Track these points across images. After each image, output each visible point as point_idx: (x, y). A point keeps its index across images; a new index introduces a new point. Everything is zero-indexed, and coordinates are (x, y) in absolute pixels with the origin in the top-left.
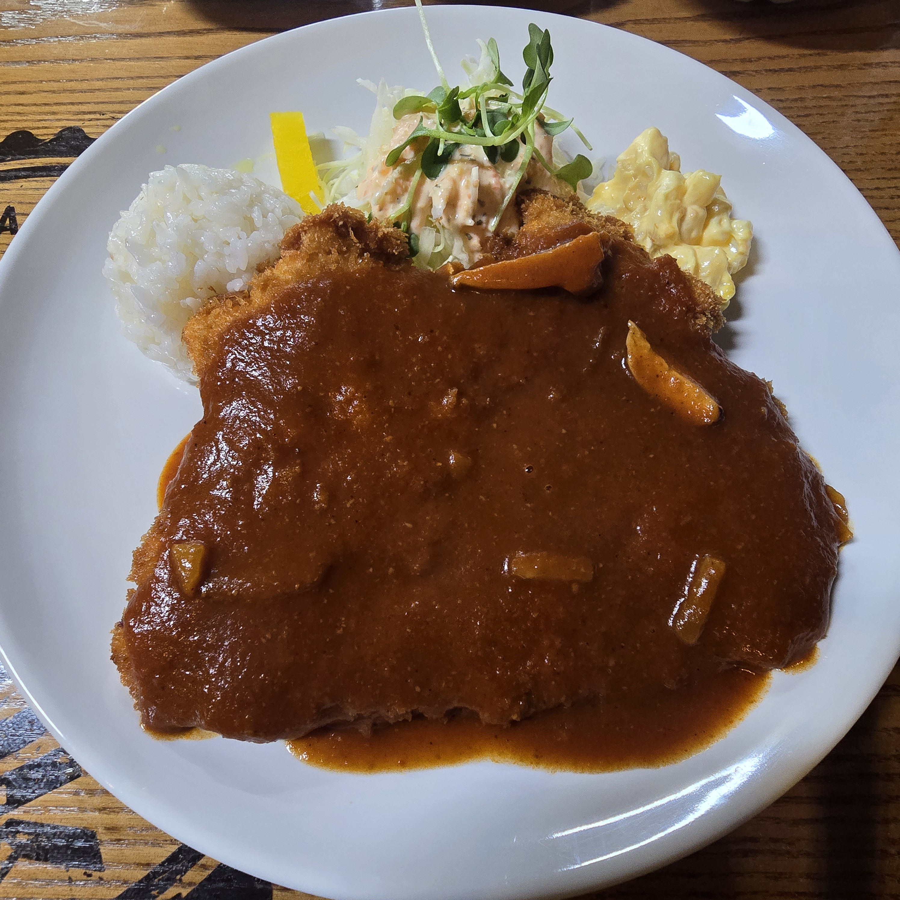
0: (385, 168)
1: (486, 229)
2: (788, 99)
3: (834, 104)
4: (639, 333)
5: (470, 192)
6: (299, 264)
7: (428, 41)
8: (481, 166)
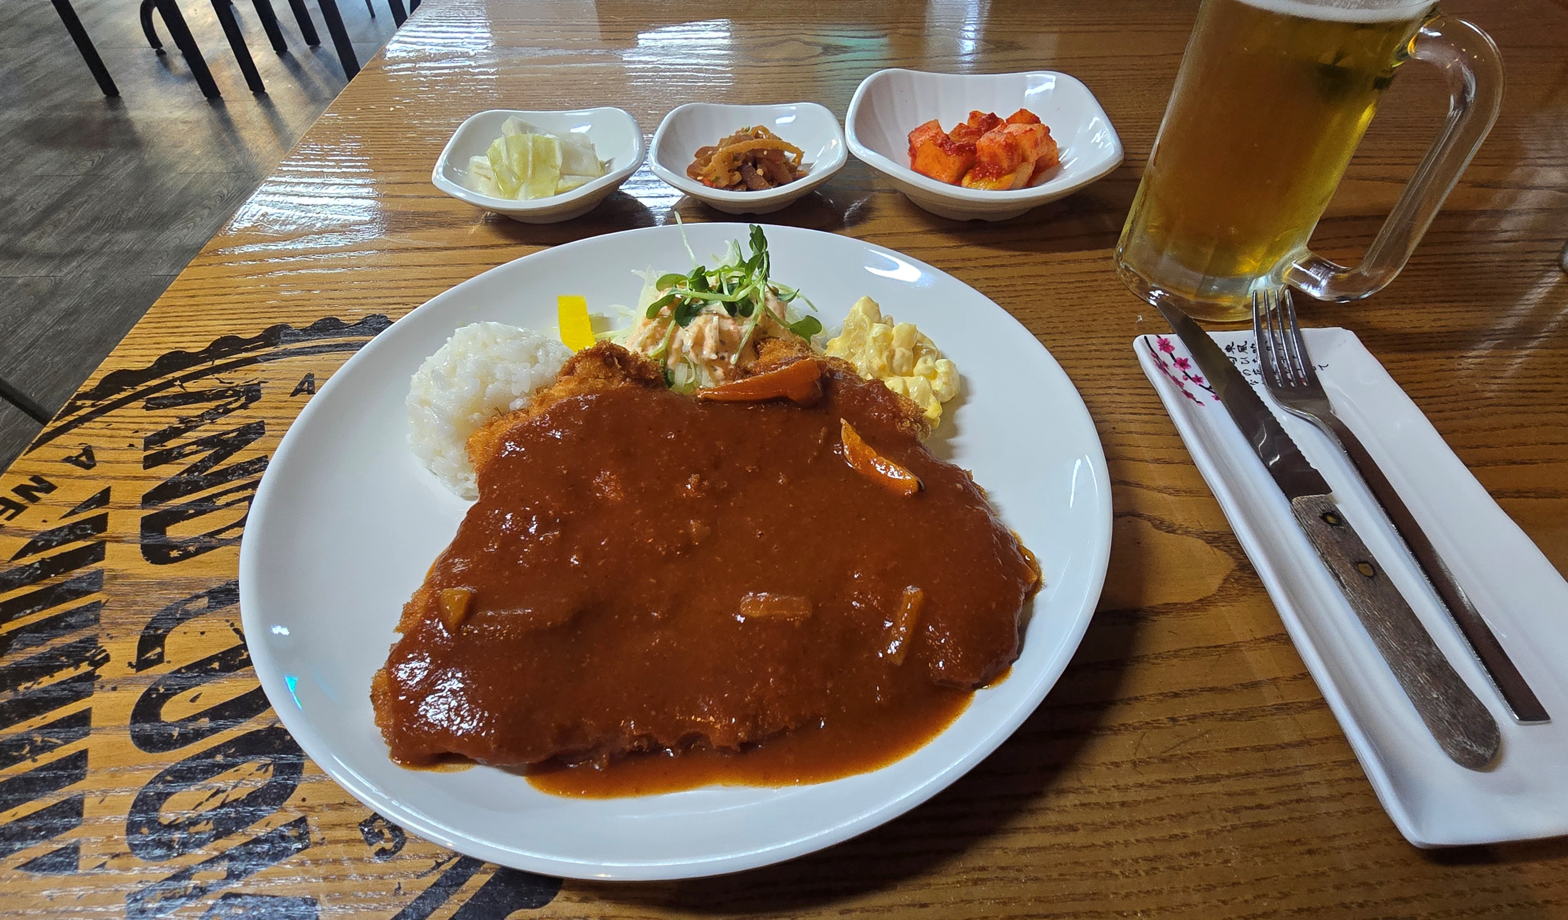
0: (647, 320)
1: (729, 363)
3: (1041, 287)
4: (850, 428)
5: (712, 334)
6: (572, 386)
7: (685, 241)
8: (721, 316)
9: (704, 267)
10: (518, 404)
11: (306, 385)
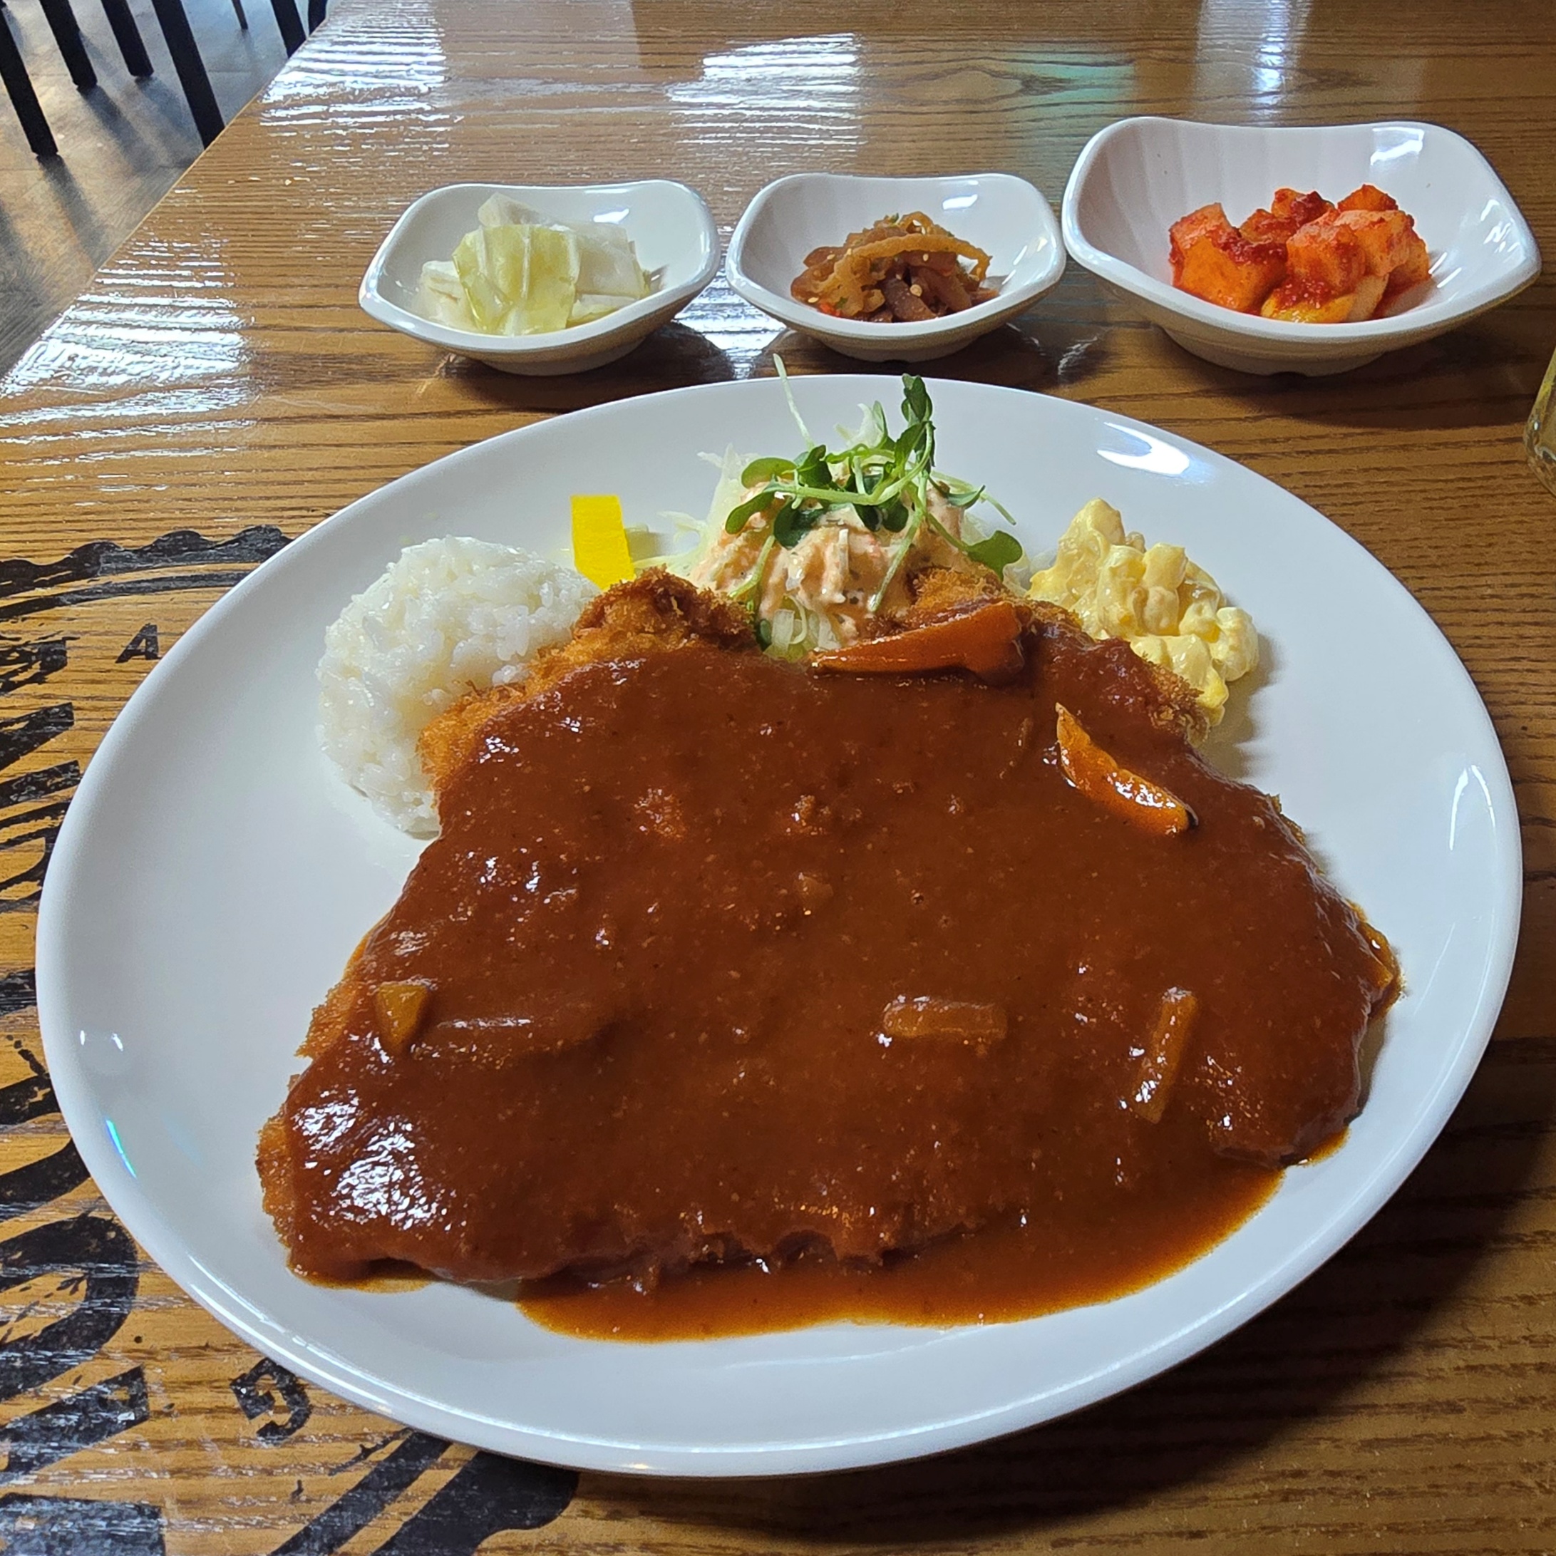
0: (726, 536)
1: (865, 610)
2: (1328, 485)
3: (1395, 489)
4: (1072, 720)
5: (838, 559)
6: (597, 645)
7: (791, 404)
8: (853, 530)
9: (823, 447)
10: (507, 675)
11: (143, 643)
